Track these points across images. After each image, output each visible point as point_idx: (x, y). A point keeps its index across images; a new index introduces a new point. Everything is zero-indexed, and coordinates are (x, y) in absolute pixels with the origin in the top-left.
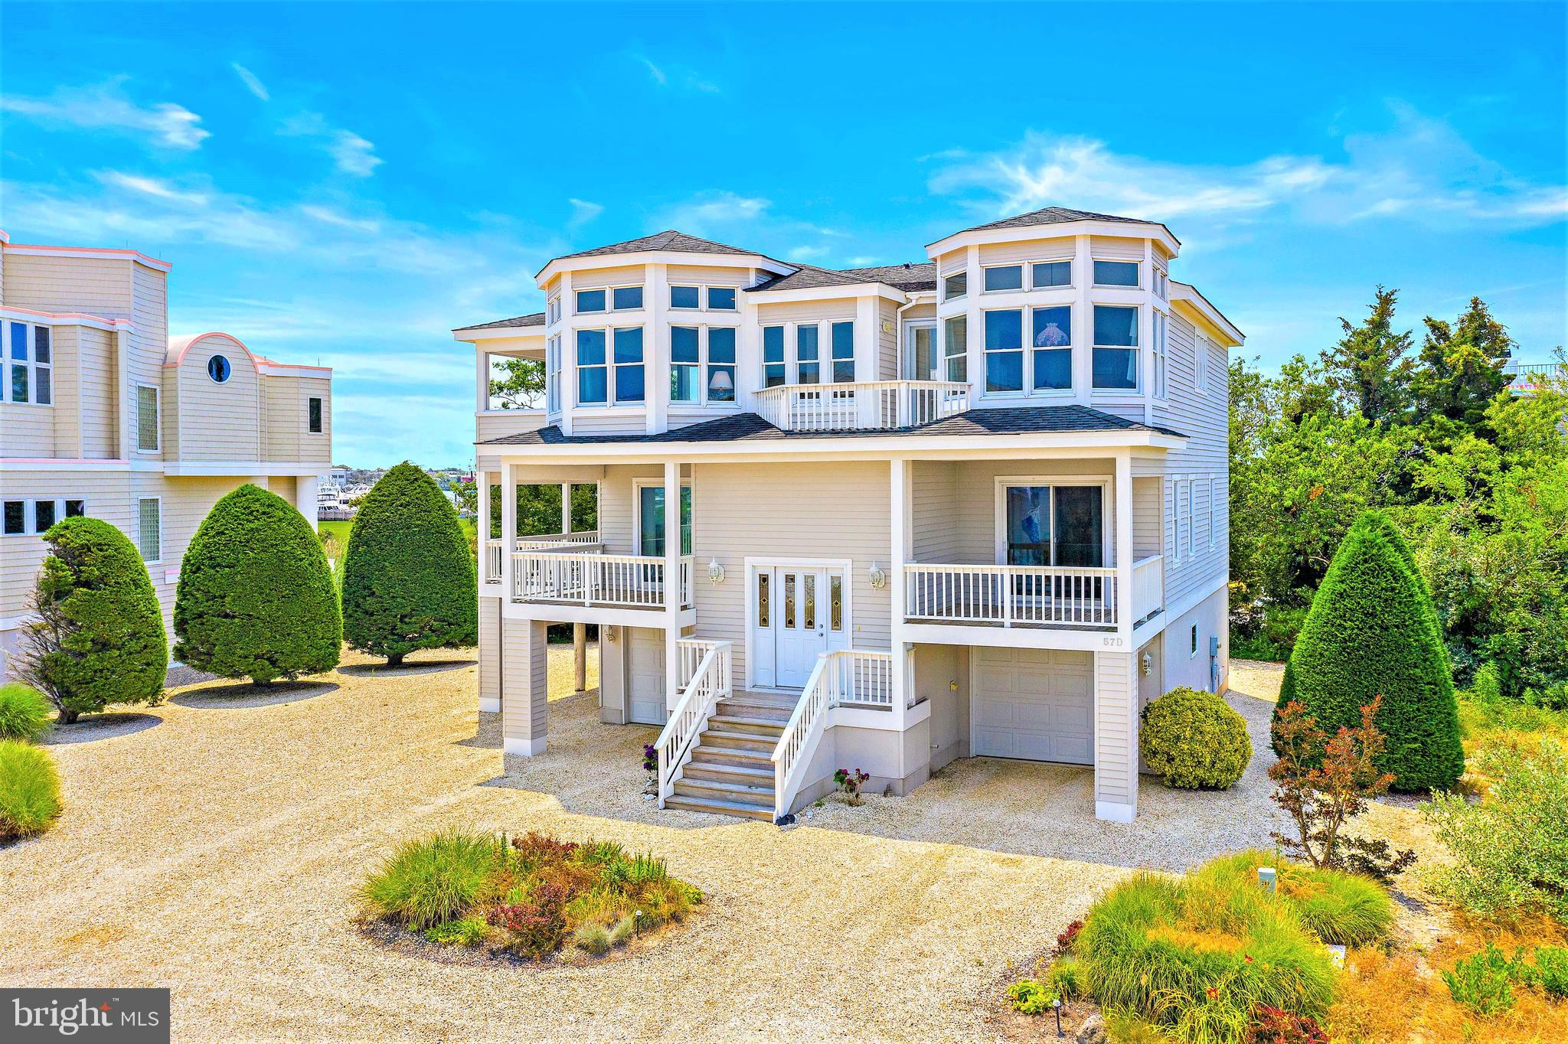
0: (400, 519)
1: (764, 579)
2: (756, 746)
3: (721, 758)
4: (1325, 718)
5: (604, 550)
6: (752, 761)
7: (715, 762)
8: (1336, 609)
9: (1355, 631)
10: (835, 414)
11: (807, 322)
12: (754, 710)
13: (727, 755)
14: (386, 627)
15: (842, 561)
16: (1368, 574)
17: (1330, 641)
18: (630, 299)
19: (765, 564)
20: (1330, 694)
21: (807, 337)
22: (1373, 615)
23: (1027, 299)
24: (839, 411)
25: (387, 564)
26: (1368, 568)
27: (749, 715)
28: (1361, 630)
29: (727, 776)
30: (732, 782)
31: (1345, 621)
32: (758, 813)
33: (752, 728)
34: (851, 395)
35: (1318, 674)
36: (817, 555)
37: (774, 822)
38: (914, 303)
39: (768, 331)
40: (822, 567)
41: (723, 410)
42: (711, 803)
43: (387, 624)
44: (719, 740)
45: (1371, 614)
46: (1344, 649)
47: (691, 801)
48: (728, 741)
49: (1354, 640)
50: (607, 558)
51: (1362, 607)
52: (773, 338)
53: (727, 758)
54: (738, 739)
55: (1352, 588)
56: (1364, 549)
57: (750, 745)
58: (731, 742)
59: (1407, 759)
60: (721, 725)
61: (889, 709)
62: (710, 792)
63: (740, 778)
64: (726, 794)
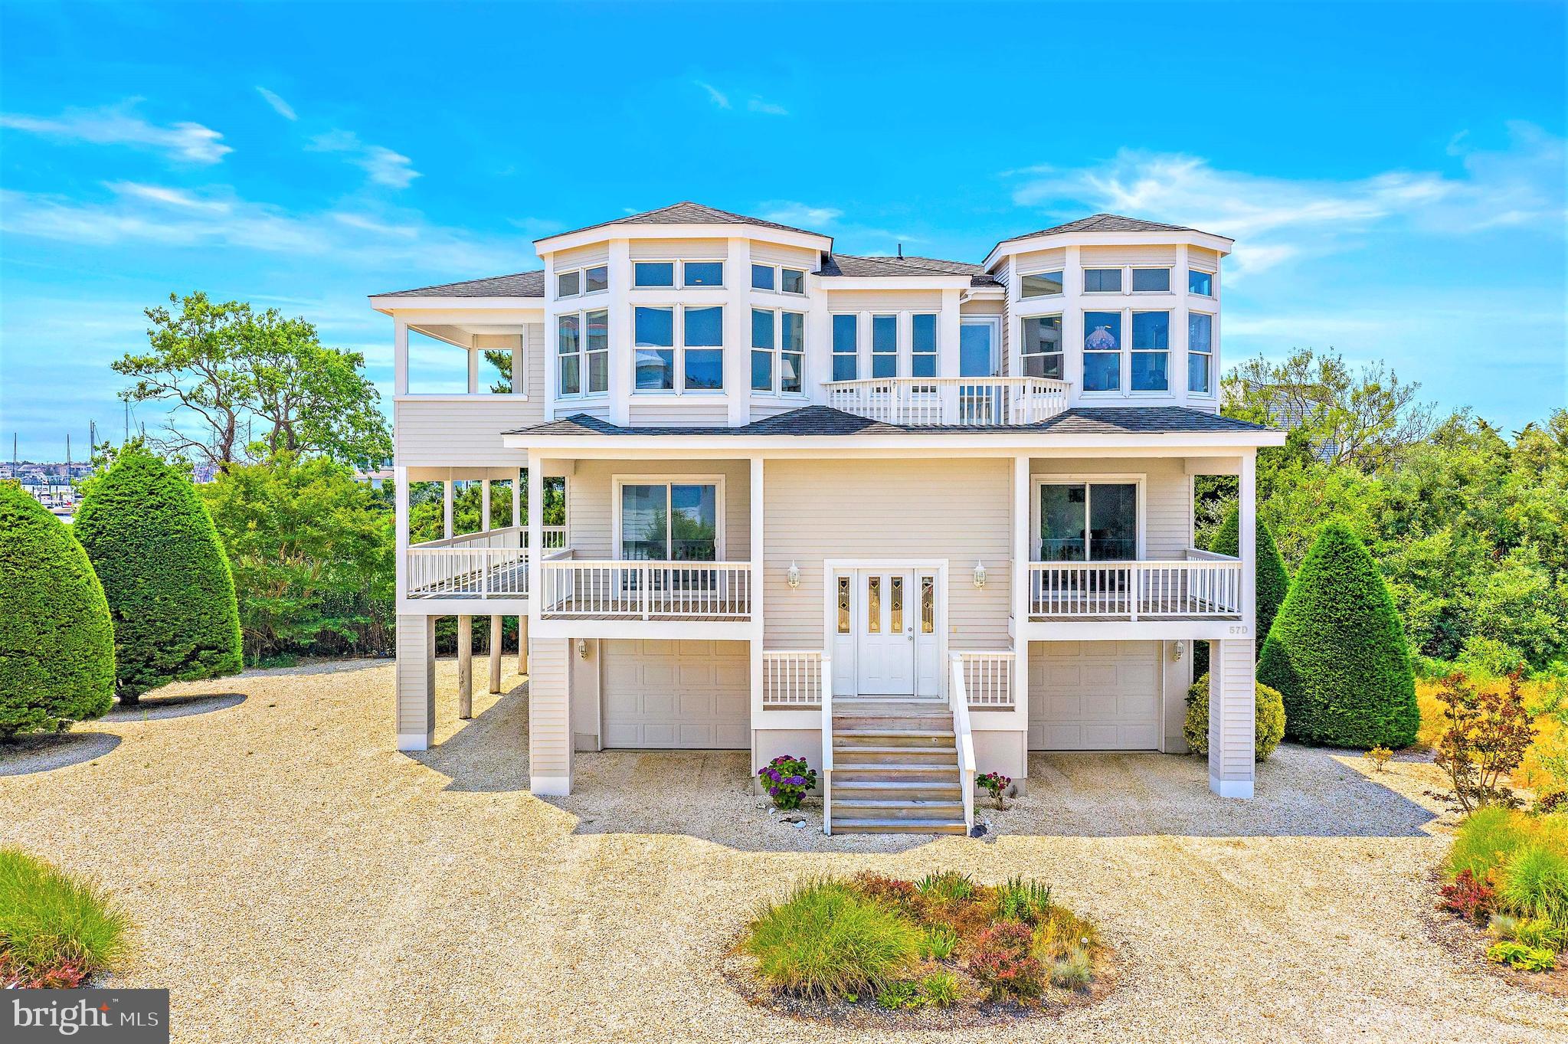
0: (152, 524)
1: (844, 583)
2: (897, 758)
3: (866, 774)
4: (1328, 690)
5: (574, 555)
6: (905, 774)
7: (859, 779)
8: (1325, 593)
9: (1349, 612)
10: (915, 409)
11: (885, 312)
12: (876, 721)
13: (876, 771)
14: (140, 658)
15: (940, 561)
16: (1349, 561)
17: (1325, 621)
18: (707, 274)
19: (844, 566)
20: (1331, 668)
21: (885, 327)
22: (1361, 597)
23: (1127, 303)
24: (920, 405)
25: (140, 580)
26: (1348, 556)
27: (868, 727)
28: (1352, 610)
29: (885, 793)
30: (898, 799)
31: (1337, 603)
32: (947, 827)
33: (882, 740)
34: (933, 390)
35: (1315, 651)
36: (903, 556)
37: (969, 834)
38: (970, 298)
39: (837, 319)
40: (911, 568)
41: (793, 402)
42: (885, 823)
43: (141, 654)
44: (853, 756)
45: (1359, 597)
46: (1340, 628)
47: (858, 823)
48: (863, 756)
49: (1347, 620)
50: (582, 564)
51: (1350, 591)
52: (844, 328)
53: (872, 774)
54: (877, 753)
55: (1338, 574)
56: (1340, 540)
57: (890, 758)
58: (869, 757)
59: (1396, 720)
60: (844, 740)
61: (1012, 709)
62: (876, 812)
63: (899, 793)
64: (894, 811)
